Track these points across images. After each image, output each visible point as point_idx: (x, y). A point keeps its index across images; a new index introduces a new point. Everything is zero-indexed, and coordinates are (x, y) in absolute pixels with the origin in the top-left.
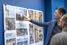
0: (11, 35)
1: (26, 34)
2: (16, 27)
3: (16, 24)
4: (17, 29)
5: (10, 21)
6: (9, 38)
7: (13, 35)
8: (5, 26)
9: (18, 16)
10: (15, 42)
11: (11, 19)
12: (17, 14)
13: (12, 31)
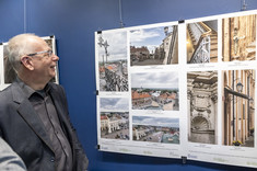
0: (113, 102)
1: (171, 105)
2: (130, 83)
3: (129, 77)
4: (134, 90)
5: (113, 69)
6: (108, 110)
7: (119, 103)
8: (99, 81)
9: (137, 53)
10: (128, 123)
11: (115, 63)
12: (133, 49)
13: (117, 93)
